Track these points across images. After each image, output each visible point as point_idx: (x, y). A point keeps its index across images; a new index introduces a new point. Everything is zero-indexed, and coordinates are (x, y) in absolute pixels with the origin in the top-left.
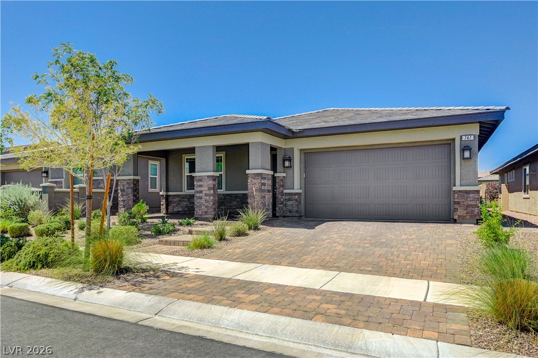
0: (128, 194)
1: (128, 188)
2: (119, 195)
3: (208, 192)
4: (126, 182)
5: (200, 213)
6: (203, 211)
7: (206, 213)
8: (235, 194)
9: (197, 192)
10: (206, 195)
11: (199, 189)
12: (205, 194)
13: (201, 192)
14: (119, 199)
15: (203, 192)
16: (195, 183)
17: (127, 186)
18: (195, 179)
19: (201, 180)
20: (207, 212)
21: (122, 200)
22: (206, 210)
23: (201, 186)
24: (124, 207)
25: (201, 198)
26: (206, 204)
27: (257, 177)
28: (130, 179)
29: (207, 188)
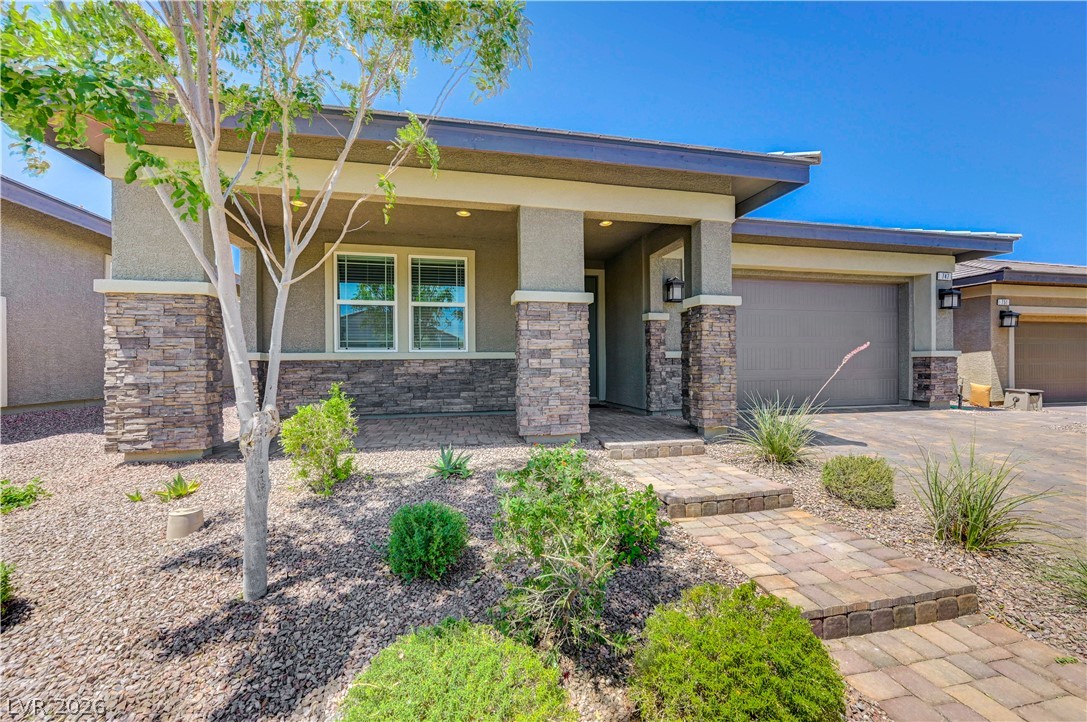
0: (177, 357)
1: (167, 333)
2: (110, 362)
3: (572, 354)
4: (153, 309)
5: (542, 420)
6: (556, 413)
7: (564, 420)
8: (505, 360)
9: (532, 353)
10: (563, 363)
11: (539, 344)
12: (561, 360)
13: (546, 353)
14: (110, 381)
15: (554, 354)
16: (523, 325)
17: (169, 322)
18: (523, 313)
19: (547, 317)
20: (569, 416)
21: (136, 386)
22: (563, 410)
23: (547, 334)
24: (147, 413)
25: (546, 373)
26: (565, 393)
27: (726, 316)
28: (190, 297)
29: (569, 343)
